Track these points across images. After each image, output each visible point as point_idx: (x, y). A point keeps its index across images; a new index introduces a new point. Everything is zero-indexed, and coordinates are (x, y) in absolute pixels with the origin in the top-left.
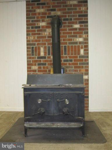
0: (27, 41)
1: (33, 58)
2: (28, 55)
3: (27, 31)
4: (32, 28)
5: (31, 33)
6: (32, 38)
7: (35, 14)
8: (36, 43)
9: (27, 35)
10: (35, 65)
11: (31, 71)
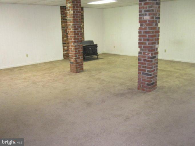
0: (62, 26)
1: (64, 34)
2: (62, 33)
3: (61, 21)
4: (64, 20)
5: (63, 22)
6: (63, 25)
7: (64, 13)
8: (65, 27)
9: (62, 23)
10: (65, 37)
11: (64, 40)
